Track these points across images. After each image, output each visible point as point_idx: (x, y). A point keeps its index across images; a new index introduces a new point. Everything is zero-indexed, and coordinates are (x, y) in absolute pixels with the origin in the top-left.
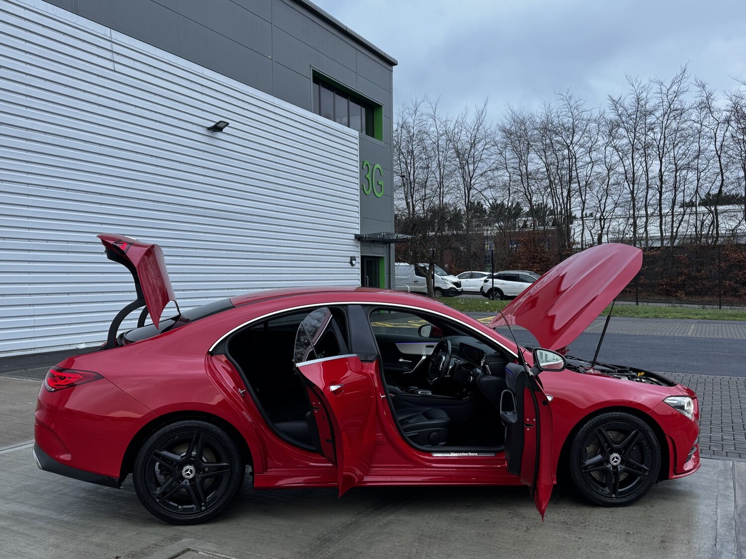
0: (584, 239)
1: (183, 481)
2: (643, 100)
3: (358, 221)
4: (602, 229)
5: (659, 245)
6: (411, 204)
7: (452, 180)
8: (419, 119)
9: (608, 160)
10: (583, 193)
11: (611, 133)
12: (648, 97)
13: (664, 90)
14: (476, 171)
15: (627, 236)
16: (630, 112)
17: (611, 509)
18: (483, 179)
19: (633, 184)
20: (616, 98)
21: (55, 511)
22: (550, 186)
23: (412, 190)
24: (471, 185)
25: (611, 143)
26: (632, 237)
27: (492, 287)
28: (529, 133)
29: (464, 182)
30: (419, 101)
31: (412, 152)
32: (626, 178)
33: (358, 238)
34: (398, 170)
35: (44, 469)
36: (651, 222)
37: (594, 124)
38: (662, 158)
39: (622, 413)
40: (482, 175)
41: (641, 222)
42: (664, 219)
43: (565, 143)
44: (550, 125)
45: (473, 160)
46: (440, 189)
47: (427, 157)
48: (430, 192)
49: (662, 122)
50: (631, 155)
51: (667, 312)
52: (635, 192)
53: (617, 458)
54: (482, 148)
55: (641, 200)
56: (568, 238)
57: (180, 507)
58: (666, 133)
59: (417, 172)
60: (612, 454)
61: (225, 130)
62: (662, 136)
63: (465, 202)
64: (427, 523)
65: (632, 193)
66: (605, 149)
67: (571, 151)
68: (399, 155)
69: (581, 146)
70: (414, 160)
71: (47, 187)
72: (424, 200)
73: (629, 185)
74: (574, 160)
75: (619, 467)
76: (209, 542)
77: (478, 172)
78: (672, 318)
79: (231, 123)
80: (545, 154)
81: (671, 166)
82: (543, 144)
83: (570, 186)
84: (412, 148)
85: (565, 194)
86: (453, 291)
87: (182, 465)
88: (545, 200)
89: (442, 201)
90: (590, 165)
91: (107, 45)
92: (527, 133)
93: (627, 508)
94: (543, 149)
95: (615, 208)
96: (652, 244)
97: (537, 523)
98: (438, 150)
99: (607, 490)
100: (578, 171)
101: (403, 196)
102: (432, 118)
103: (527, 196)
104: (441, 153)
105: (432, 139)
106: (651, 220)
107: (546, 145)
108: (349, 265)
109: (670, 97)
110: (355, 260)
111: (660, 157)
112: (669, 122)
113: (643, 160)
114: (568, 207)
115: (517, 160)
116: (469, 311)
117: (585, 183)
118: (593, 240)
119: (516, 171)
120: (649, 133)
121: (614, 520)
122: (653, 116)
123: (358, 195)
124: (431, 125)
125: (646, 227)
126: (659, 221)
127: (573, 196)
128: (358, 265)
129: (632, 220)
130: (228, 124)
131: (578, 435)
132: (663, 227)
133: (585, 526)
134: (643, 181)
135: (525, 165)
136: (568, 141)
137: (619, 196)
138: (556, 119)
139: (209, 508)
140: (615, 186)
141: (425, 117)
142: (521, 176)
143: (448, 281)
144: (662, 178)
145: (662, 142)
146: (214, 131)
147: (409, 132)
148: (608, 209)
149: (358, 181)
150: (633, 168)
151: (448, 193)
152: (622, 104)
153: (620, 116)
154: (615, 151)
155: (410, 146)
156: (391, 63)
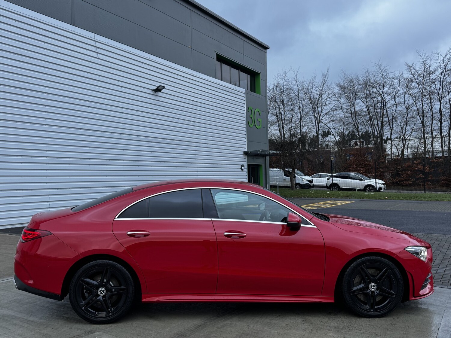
0: (392, 152)
1: (98, 297)
2: (427, 65)
3: (246, 143)
4: (404, 146)
5: (441, 155)
6: (282, 133)
7: (308, 117)
8: (287, 81)
9: (406, 103)
10: (391, 124)
11: (407, 86)
12: (431, 62)
13: (441, 58)
14: (323, 111)
15: (420, 150)
16: (419, 72)
17: (371, 319)
18: (328, 116)
19: (423, 117)
20: (410, 65)
21: (27, 314)
22: (370, 120)
23: (283, 124)
24: (319, 120)
25: (408, 92)
26: (423, 151)
27: (331, 183)
28: (356, 88)
29: (315, 118)
30: (287, 71)
31: (283, 101)
32: (418, 114)
33: (246, 153)
34: (274, 112)
35: (19, 289)
36: (436, 141)
37: (396, 80)
38: (441, 100)
39: (376, 257)
40: (326, 114)
41: (428, 141)
42: (443, 139)
43: (378, 93)
44: (368, 82)
45: (320, 105)
46: (300, 123)
47: (292, 104)
48: (294, 125)
49: (440, 78)
50: (421, 99)
51: (444, 197)
52: (425, 122)
53: (374, 286)
54: (326, 97)
55: (429, 127)
56: (382, 152)
57: (97, 313)
58: (443, 85)
59: (286, 113)
60: (370, 283)
61: (163, 91)
62: (441, 87)
63: (316, 131)
64: (248, 326)
65: (422, 122)
66: (404, 96)
67: (382, 98)
68: (275, 103)
69: (389, 94)
70: (284, 106)
71: (57, 126)
72: (291, 130)
73: (420, 118)
74: (385, 103)
75: (375, 292)
76: (110, 334)
77: (324, 112)
78: (447, 201)
79: (166, 87)
80: (366, 100)
81: (447, 105)
82: (365, 94)
83: (382, 119)
84: (283, 99)
85: (380, 125)
86: (308, 186)
87: (97, 287)
88: (367, 129)
89: (302, 130)
90: (395, 106)
91: (93, 43)
92: (355, 87)
93: (381, 319)
94: (365, 97)
95: (412, 132)
96: (436, 155)
97: (319, 327)
98: (299, 99)
99: (368, 307)
100: (388, 110)
101: (277, 128)
102: (295, 80)
103: (355, 126)
104: (300, 101)
105: (295, 93)
106: (436, 140)
107: (366, 94)
108: (240, 170)
109: (445, 62)
110: (244, 167)
111: (439, 100)
112: (445, 78)
113: (429, 102)
114: (382, 132)
115: (348, 104)
116: (317, 198)
117: (392, 117)
118: (398, 153)
119: (348, 111)
120: (432, 85)
121: (370, 326)
122: (435, 75)
123: (245, 128)
124: (294, 84)
125: (432, 144)
126: (440, 140)
127: (385, 125)
128: (246, 170)
129: (423, 140)
130: (165, 87)
131: (347, 271)
132: (443, 144)
133: (350, 330)
134: (429, 115)
135: (354, 107)
136: (380, 92)
137: (414, 125)
138: (373, 78)
139: (114, 314)
140: (411, 119)
141: (290, 80)
142: (351, 114)
143: (304, 179)
144: (441, 113)
145: (441, 91)
146: (156, 92)
147: (281, 89)
148: (407, 133)
149: (245, 119)
150: (423, 107)
151: (305, 126)
152: (414, 68)
153: (413, 75)
154: (410, 97)
155: (282, 98)
156: (266, 48)
